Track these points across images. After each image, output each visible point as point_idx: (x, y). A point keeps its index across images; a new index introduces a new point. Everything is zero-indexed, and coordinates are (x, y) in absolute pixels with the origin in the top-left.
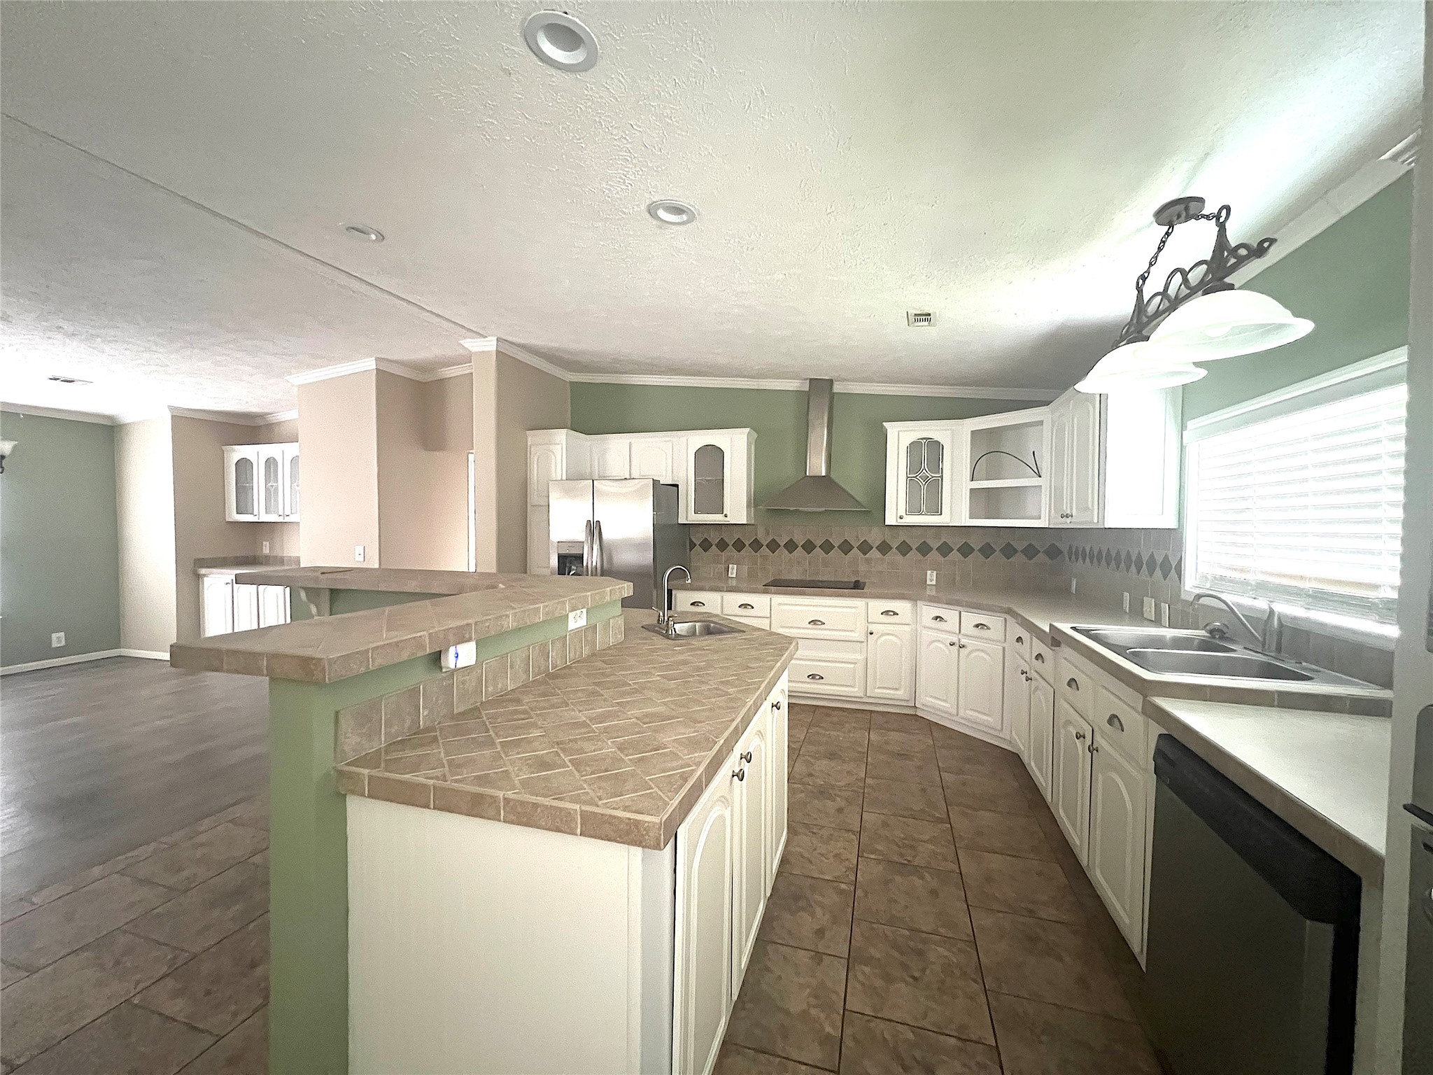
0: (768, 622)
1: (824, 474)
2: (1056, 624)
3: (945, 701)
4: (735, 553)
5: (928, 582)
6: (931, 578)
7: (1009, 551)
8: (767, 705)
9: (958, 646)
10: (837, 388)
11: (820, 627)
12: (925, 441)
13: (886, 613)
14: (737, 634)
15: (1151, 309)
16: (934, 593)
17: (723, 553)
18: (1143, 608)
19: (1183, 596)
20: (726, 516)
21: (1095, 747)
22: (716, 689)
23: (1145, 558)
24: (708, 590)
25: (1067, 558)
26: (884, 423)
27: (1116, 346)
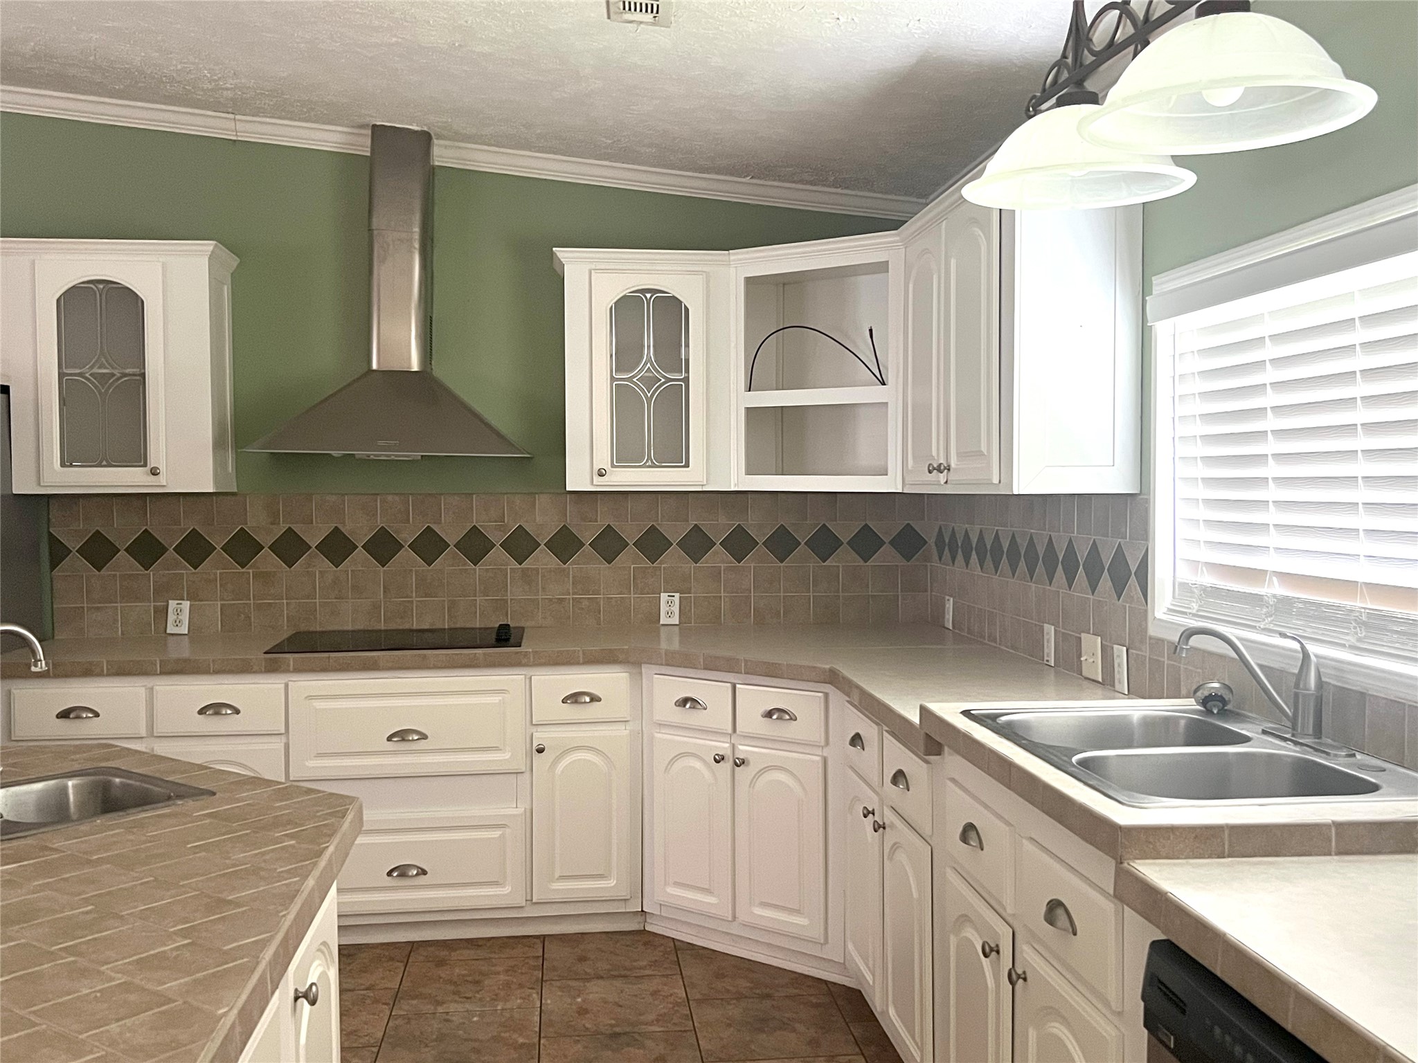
0: (281, 746)
1: (415, 367)
2: (935, 707)
3: (707, 891)
4: (186, 570)
5: (664, 620)
6: (669, 608)
7: (824, 544)
8: (280, 1000)
9: (731, 760)
10: (442, 155)
11: (414, 746)
12: (648, 296)
13: (574, 698)
14: (190, 803)
15: (1100, 37)
16: (676, 646)
17: (151, 572)
18: (1080, 656)
19: (1153, 631)
20: (154, 472)
21: (1020, 971)
22: (126, 987)
23: (1082, 554)
24: (108, 675)
25: (936, 557)
26: (554, 249)
27: (1032, 109)
